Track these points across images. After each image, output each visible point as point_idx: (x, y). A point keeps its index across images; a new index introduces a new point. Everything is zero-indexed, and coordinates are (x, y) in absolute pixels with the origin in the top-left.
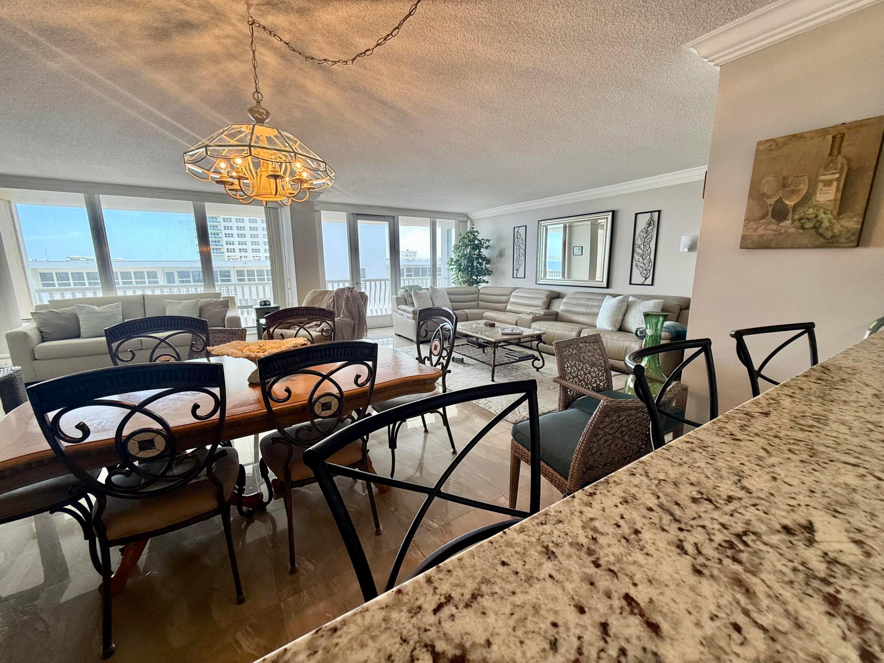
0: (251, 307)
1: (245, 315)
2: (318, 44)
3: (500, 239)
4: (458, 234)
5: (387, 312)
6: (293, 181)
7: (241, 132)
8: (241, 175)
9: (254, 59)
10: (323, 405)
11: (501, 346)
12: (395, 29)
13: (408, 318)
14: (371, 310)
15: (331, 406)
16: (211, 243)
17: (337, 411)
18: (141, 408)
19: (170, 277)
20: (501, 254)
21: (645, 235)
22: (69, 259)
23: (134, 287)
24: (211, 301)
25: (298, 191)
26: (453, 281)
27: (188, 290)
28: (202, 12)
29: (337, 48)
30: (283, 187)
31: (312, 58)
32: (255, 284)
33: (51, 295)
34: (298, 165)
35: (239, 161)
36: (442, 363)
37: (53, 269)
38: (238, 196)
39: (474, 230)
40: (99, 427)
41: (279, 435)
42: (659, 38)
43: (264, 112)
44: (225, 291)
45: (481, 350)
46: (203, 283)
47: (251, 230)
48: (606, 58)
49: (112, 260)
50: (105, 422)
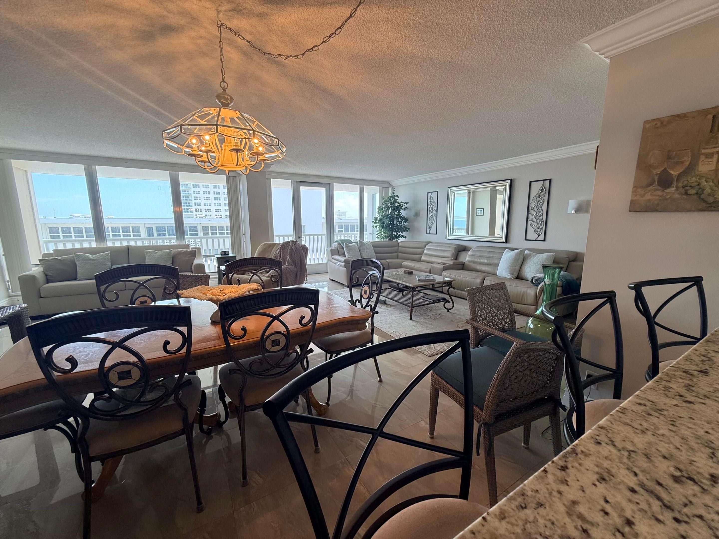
0: (213, 256)
1: (209, 262)
2: (273, 43)
3: (416, 202)
4: (382, 198)
5: (322, 261)
6: (251, 154)
7: (209, 114)
8: (209, 149)
9: (222, 54)
10: (273, 341)
11: (418, 291)
12: (338, 29)
13: (341, 266)
14: (310, 259)
15: (279, 343)
16: (183, 205)
17: (284, 347)
18: (121, 344)
19: (150, 232)
20: (417, 215)
21: (538, 200)
22: (72, 216)
23: (121, 240)
24: (182, 251)
25: (255, 162)
26: (377, 236)
27: (163, 242)
28: (181, 18)
29: (289, 46)
30: (243, 159)
31: (269, 54)
32: (217, 237)
33: (56, 245)
34: (256, 141)
35: (207, 137)
36: (371, 306)
37: (59, 224)
38: (206, 166)
39: (395, 194)
40: (86, 358)
41: (235, 367)
42: (558, 36)
43: (229, 97)
44: (193, 243)
45: (400, 293)
46: (175, 237)
47: (214, 194)
48: (512, 53)
49: (104, 218)
50: (91, 354)
